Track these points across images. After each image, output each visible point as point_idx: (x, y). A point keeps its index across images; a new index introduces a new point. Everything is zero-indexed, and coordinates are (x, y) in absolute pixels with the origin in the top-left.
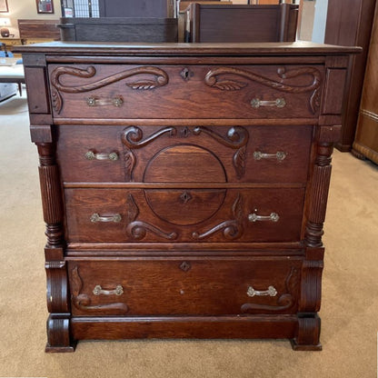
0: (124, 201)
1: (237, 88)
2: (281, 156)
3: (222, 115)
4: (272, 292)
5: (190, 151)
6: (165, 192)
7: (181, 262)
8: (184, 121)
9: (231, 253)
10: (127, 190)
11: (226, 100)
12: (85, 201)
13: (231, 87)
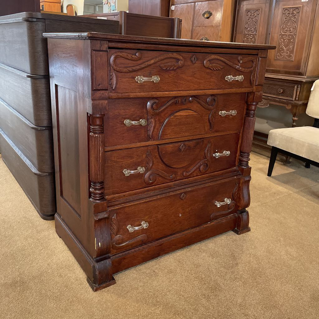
0: (144, 156)
1: (219, 68)
2: (233, 112)
3: (210, 87)
4: (228, 201)
5: (188, 114)
6: (171, 145)
7: (181, 194)
8: (191, 92)
9: (207, 181)
10: (146, 148)
11: (213, 77)
12: (118, 160)
13: (217, 68)
